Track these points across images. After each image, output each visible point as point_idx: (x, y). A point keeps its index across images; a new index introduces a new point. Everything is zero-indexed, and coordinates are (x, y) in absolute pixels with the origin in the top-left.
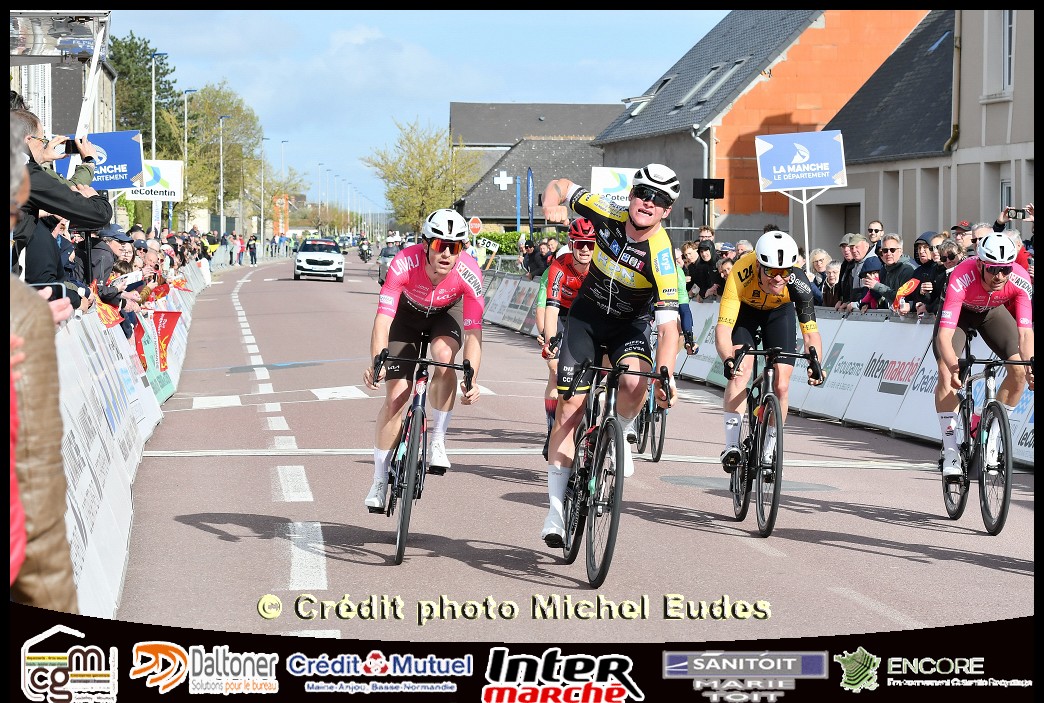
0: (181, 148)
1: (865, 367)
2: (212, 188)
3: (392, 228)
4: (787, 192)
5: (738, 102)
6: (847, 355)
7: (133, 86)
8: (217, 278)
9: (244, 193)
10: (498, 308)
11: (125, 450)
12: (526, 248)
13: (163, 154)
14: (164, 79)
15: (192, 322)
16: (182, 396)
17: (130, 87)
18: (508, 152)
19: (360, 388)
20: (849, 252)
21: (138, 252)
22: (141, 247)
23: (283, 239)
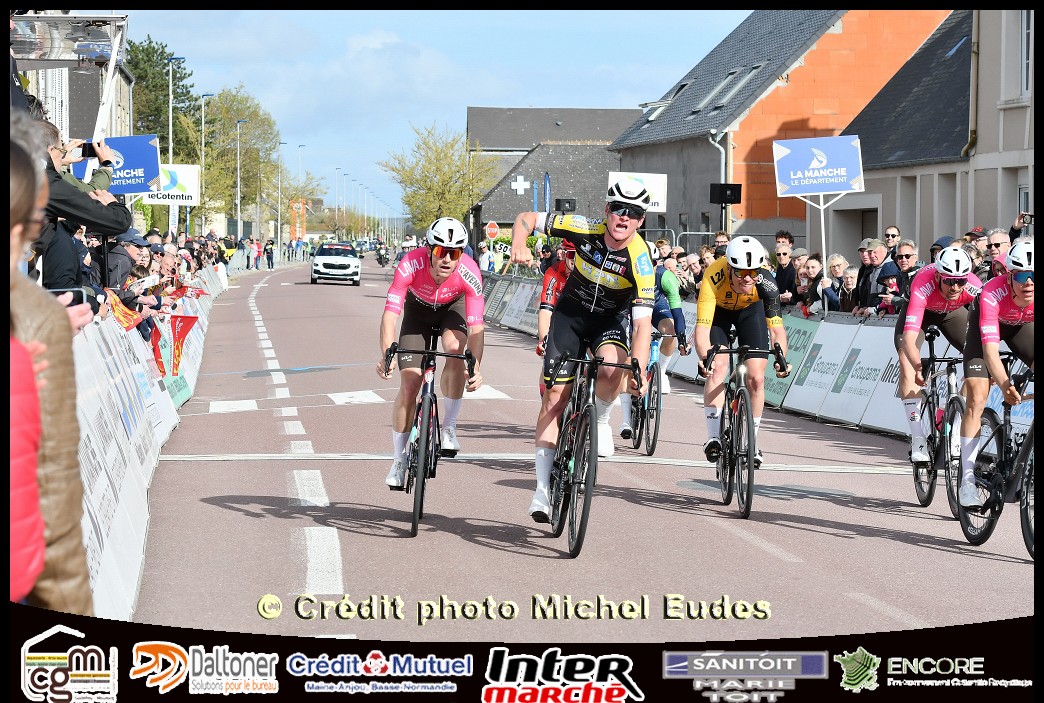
0: (199, 152)
1: (882, 371)
2: (229, 193)
3: (408, 234)
4: (805, 197)
5: (756, 107)
6: (863, 360)
7: (151, 91)
8: (234, 282)
9: (261, 197)
10: (515, 313)
11: (141, 453)
12: (543, 252)
13: (180, 158)
14: (181, 84)
15: (209, 326)
16: (199, 400)
17: (147, 91)
18: (525, 157)
19: (377, 393)
20: (867, 257)
21: (155, 256)
22: (158, 251)
23: (300, 244)
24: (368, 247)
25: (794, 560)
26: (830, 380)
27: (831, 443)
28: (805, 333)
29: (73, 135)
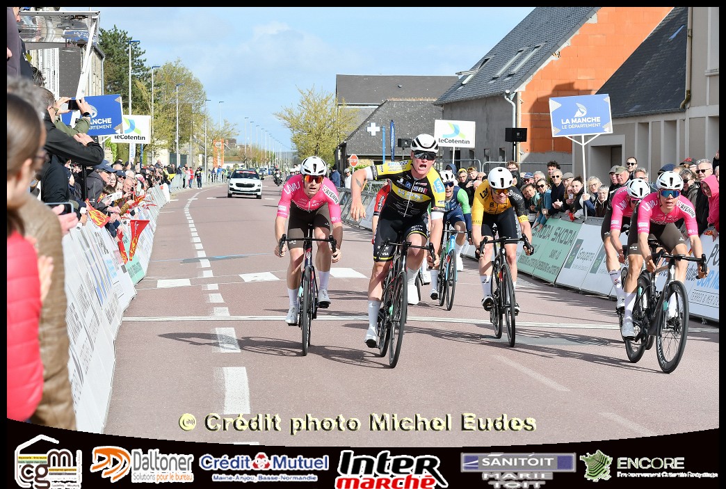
0: (149, 107)
2: (171, 135)
4: (571, 137)
5: (537, 74)
7: (116, 64)
8: (174, 197)
9: (193, 138)
11: (110, 316)
13: (137, 111)
14: (137, 59)
15: (156, 228)
16: (149, 279)
17: (113, 64)
18: (377, 109)
19: (273, 273)
20: (615, 178)
21: (119, 179)
22: (120, 175)
23: (220, 170)
24: (268, 172)
25: (564, 390)
26: (589, 264)
27: (590, 308)
28: (571, 232)
29: (62, 95)
